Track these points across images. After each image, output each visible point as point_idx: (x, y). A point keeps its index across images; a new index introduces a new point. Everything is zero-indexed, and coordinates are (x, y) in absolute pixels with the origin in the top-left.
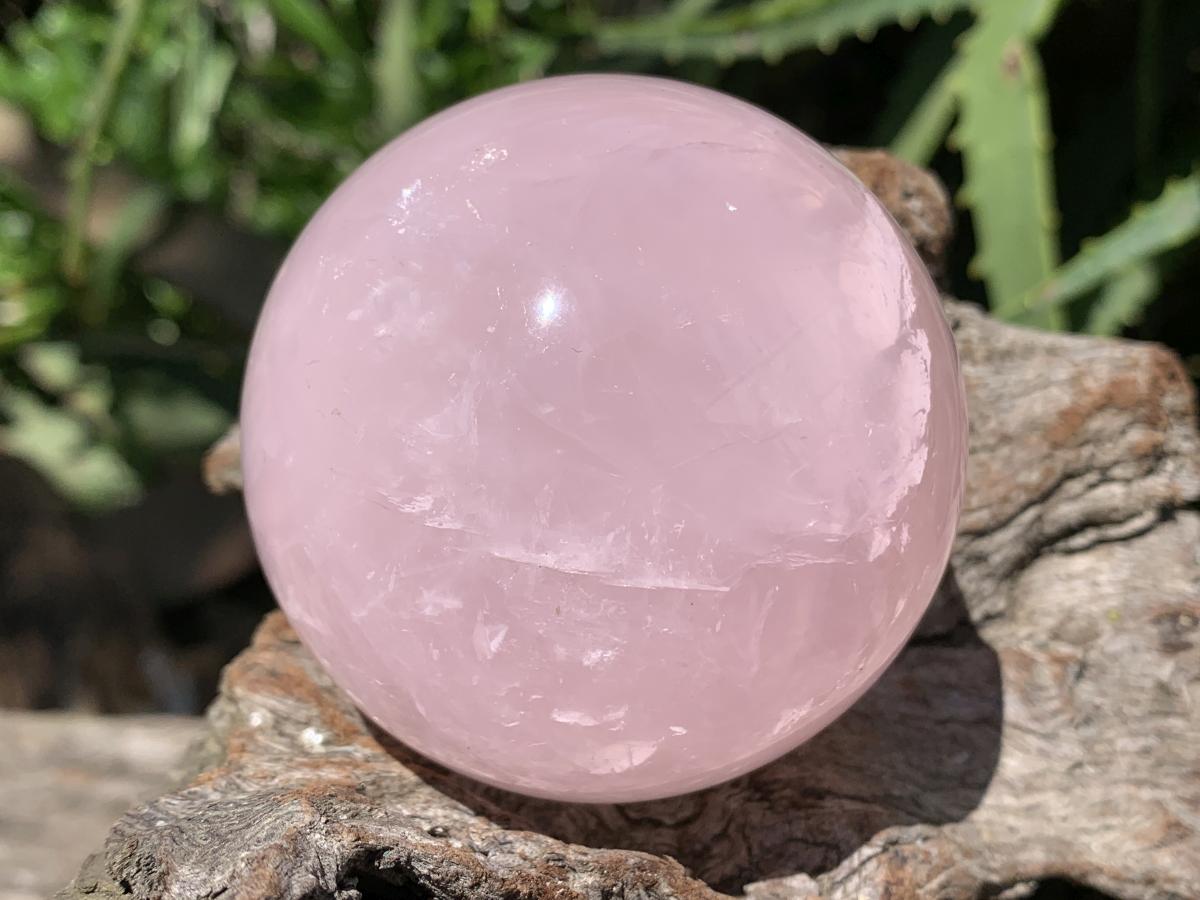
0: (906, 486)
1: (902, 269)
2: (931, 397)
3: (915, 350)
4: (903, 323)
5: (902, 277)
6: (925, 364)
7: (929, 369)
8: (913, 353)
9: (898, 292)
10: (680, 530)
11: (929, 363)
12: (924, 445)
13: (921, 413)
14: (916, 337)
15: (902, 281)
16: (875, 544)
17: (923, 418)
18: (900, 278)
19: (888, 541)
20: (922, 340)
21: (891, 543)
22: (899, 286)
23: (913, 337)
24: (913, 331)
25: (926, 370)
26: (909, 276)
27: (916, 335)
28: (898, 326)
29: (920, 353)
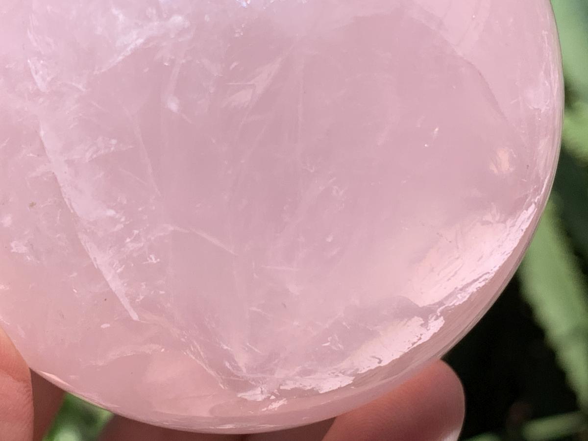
0: (313, 386)
1: (486, 274)
2: (393, 361)
3: (425, 325)
4: (441, 303)
5: (478, 279)
6: (418, 340)
7: (415, 346)
8: (422, 325)
9: (464, 283)
10: (150, 261)
11: (420, 342)
12: (353, 378)
13: (378, 361)
14: (435, 320)
15: (475, 281)
16: (250, 393)
17: (374, 365)
18: (476, 278)
19: (260, 398)
20: (436, 325)
21: (260, 402)
22: (470, 281)
23: (434, 318)
24: (439, 314)
25: (413, 344)
26: (483, 283)
27: (437, 318)
28: (437, 301)
29: (423, 330)
